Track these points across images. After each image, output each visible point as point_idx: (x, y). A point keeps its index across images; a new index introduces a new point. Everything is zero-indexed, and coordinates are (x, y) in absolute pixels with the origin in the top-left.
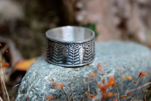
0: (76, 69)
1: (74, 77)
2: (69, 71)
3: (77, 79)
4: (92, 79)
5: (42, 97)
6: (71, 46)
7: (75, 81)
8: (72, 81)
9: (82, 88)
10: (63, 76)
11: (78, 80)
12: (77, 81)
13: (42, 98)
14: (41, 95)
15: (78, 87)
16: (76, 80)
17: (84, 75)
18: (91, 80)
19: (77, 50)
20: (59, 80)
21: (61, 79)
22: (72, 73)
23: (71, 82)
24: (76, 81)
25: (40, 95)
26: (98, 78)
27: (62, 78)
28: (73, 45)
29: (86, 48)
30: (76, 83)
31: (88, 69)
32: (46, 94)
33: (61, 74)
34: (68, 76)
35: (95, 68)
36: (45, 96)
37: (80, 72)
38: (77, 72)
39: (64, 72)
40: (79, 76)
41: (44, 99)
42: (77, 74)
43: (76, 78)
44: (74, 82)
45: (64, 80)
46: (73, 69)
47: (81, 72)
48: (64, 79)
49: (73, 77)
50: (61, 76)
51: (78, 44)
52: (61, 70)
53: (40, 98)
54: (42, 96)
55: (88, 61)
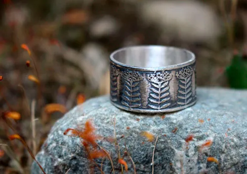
0: (137, 117)
1: (128, 128)
2: (123, 117)
3: (134, 133)
4: (164, 142)
5: (62, 148)
6: (128, 74)
7: (129, 137)
8: (123, 135)
9: (143, 153)
10: (108, 123)
11: (136, 136)
12: (134, 137)
13: (62, 150)
14: (62, 144)
15: (134, 148)
16: (131, 135)
17: (148, 130)
18: (162, 142)
19: (137, 82)
20: (97, 127)
21: (103, 127)
22: (127, 121)
23: (120, 136)
24: (131, 137)
25: (60, 143)
26: (176, 143)
27: (104, 125)
28: (130, 72)
29: (155, 82)
30: (130, 140)
31: (159, 122)
32: (70, 143)
33: (108, 118)
34: (117, 124)
35: (175, 124)
36: (68, 146)
37: (142, 122)
38: (135, 122)
39: (113, 117)
40: (138, 130)
41: (65, 151)
42: (134, 125)
43: (133, 131)
44: (126, 137)
45: (107, 130)
46: (132, 116)
47: (143, 124)
48: (108, 128)
49: (125, 128)
50: (106, 121)
51: (138, 72)
52: (111, 112)
53: (59, 147)
54: (63, 146)
55: (159, 108)
